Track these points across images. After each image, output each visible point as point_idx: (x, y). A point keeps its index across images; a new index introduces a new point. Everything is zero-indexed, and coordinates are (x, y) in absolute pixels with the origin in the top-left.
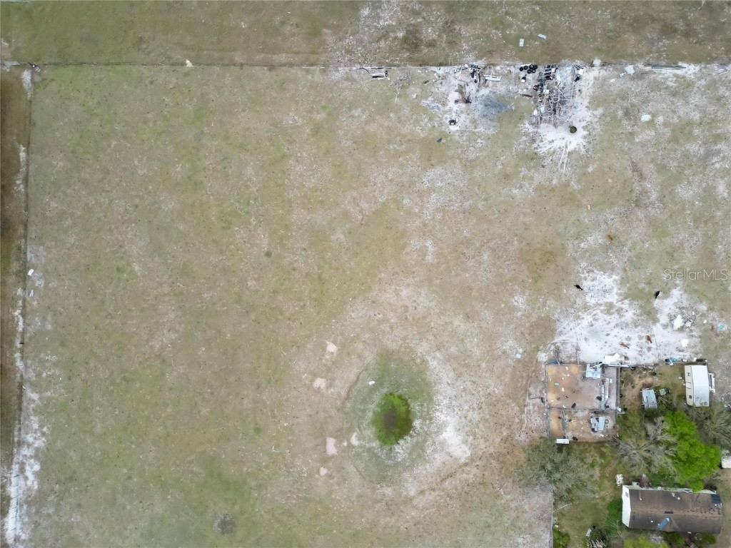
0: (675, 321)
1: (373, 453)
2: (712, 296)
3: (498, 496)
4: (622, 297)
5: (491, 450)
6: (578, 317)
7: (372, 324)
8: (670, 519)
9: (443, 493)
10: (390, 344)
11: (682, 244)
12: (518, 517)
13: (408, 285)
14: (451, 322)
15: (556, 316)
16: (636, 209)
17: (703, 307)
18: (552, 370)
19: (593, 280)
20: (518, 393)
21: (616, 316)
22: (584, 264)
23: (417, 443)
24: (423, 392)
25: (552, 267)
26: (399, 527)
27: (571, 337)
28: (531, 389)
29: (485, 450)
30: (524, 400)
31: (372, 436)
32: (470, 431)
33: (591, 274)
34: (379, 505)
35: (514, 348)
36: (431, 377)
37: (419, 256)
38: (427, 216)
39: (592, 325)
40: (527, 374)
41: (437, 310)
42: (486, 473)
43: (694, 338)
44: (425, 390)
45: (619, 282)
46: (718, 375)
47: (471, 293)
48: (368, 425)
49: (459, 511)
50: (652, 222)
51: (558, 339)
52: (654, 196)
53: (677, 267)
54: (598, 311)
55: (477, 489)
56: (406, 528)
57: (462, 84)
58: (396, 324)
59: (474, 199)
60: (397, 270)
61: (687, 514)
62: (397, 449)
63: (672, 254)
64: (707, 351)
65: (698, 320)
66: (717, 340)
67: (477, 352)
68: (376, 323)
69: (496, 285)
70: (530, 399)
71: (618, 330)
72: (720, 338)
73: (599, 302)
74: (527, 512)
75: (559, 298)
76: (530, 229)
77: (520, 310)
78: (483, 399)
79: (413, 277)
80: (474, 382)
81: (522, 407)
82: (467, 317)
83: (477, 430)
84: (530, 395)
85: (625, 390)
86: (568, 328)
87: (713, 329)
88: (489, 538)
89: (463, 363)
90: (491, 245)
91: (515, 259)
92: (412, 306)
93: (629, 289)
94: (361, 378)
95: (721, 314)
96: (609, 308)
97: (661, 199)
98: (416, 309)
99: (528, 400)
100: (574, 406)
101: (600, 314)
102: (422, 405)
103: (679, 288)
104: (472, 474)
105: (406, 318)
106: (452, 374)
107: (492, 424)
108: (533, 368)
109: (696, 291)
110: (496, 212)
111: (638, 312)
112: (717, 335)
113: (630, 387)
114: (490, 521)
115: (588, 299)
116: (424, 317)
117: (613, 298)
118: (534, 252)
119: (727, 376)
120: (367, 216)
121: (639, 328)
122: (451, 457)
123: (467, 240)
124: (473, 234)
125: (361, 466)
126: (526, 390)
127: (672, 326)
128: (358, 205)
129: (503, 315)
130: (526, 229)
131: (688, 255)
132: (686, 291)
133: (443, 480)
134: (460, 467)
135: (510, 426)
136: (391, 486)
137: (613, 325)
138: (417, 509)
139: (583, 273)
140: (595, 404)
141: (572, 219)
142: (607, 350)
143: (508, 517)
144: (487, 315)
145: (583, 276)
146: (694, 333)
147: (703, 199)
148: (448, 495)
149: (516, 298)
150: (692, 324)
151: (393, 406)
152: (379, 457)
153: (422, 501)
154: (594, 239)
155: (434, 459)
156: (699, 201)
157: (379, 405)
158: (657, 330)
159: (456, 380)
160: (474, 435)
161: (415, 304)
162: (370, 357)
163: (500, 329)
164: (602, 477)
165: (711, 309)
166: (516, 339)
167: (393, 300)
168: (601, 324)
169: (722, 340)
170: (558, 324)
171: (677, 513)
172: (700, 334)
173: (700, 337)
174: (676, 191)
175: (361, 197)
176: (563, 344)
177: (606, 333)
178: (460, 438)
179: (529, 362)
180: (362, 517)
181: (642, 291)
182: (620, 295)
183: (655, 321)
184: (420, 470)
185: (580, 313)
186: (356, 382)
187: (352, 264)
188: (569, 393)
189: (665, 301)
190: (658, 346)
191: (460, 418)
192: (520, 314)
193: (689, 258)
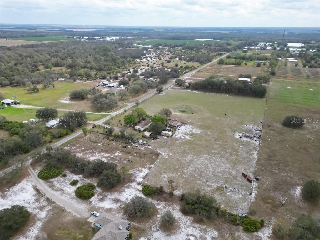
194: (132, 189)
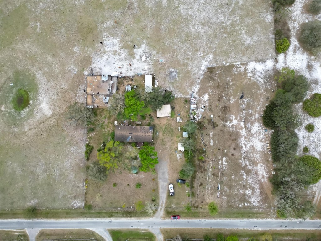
0: (142, 58)
1: (11, 114)
2: (159, 48)
3: (63, 131)
4: (120, 48)
5: (62, 112)
6: (102, 56)
7: (11, 59)
8: (131, 136)
9: (39, 130)
10: (19, 67)
11: (147, 26)
12: (72, 139)
13: (28, 42)
14: (46, 58)
15: (92, 56)
16: (128, 11)
17: (154, 52)
18: (89, 78)
19: (109, 40)
20: (74, 88)
21: (118, 56)
22: (105, 34)
23: (31, 110)
24: (34, 88)
25: (91, 35)
26: (20, 144)
27: (99, 64)
28: (80, 87)
29: (59, 112)
30: (77, 91)
31: (11, 107)
32: (52, 104)
33: (108, 38)
34: (11, 135)
35: (74, 69)
36: (37, 82)
37: (34, 29)
38: (38, 12)
39: (107, 60)
40: (79, 80)
41: (40, 53)
42: (59, 121)
43: (150, 65)
44: (35, 88)
45: (119, 41)
46: (160, 81)
47: (56, 46)
48: (10, 103)
49: (46, 137)
50: (134, 16)
51: (93, 66)
52: (136, 5)
53: (144, 35)
54: (110, 54)
55: (55, 128)
56: (23, 145)
58: (22, 58)
59: (58, 5)
60: (24, 35)
61: (138, 134)
62: (22, 112)
63: (142, 30)
64: (155, 70)
65: (152, 58)
66: (160, 66)
67: (57, 71)
68: (13, 58)
69: (67, 42)
70: (79, 90)
71: (118, 62)
72: (161, 65)
73: (111, 50)
74: (76, 137)
75: (94, 48)
76: (82, 19)
77: (77, 53)
78: (59, 91)
79: (31, 39)
80: (55, 83)
81: (76, 94)
82: (54, 56)
83: (56, 104)
84: (79, 89)
85: (120, 87)
86: (97, 61)
87: (158, 61)
88: (59, 148)
89: (50, 75)
90: (65, 25)
91: (75, 31)
92: (29, 51)
93: (124, 44)
94: (6, 82)
95: (162, 55)
96: (115, 52)
97: (138, 7)
98: (31, 52)
99: (78, 91)
100: (98, 93)
101: (111, 55)
102: (34, 94)
103: (145, 44)
104: (52, 122)
105: (27, 56)
106: (46, 80)
107: (62, 101)
108: (81, 78)
109: (151, 45)
110: (68, 11)
111: (127, 54)
112: (160, 64)
113: (122, 85)
114: (60, 141)
115: (106, 48)
116: (34, 56)
117: (117, 48)
118: (84, 28)
119: (163, 81)
120: (11, 12)
121: (127, 61)
122: (44, 114)
123: (55, 23)
124: (58, 20)
125: (5, 119)
126: (78, 87)
127: (141, 60)
128: (7, 7)
129: (69, 55)
130: (80, 18)
131: (149, 30)
132: (147, 45)
133: (40, 124)
134: (47, 119)
135: (70, 102)
136: (17, 127)
137: (116, 59)
138: (28, 136)
139: (105, 38)
140: (107, 92)
141: (101, 15)
142: (113, 70)
143: (67, 140)
144: (63, 55)
145: (104, 39)
146: (150, 63)
147: (156, 7)
148: (42, 130)
149: (75, 48)
150: (150, 59)
151: (22, 95)
152: (14, 115)
153: (30, 133)
154: (110, 23)
155: (37, 116)
156: (155, 7)
157: (15, 94)
158: (135, 61)
159: (48, 83)
160: (54, 105)
161: (31, 50)
162: (10, 73)
163: (68, 61)
164: (108, 123)
165: (158, 53)
166: (74, 65)
167: (21, 48)
168: (111, 59)
169: (162, 66)
170: (93, 59)
171: (134, 134)
172: (153, 63)
173: (153, 65)
174: (145, 3)
175: (9, 4)
176: (94, 67)
177: (113, 63)
178: (48, 107)
179: (80, 75)
180: (4, 140)
181: (129, 45)
182: (120, 47)
183: (134, 58)
184: (30, 121)
185: (103, 55)
186: (4, 84)
187: (3, 33)
188: (96, 88)
189: (138, 49)
190: (135, 69)
191: (49, 98)
192: (77, 55)
193: (149, 32)
194: (288, 63)
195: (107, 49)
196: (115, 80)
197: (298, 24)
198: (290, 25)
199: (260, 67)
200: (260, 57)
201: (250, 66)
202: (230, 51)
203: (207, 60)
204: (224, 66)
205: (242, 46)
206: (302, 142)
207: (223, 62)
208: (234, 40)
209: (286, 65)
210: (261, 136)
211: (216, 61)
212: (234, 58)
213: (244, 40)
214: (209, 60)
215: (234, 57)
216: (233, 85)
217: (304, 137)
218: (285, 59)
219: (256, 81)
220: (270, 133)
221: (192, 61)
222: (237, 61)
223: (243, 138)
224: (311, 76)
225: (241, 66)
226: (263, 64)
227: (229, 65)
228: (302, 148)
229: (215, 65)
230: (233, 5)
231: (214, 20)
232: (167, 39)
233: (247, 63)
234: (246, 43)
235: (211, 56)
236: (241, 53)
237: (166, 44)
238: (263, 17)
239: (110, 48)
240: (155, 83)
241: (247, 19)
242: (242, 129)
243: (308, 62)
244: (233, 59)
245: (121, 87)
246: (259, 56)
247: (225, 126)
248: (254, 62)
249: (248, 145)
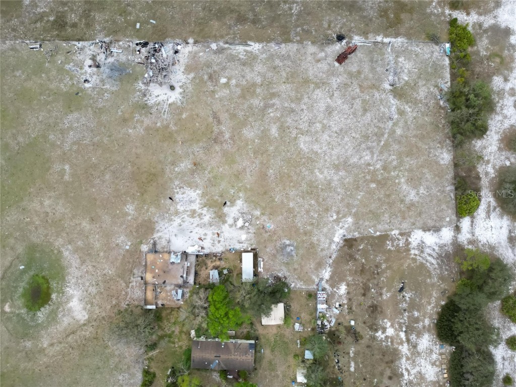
0: (238, 222)
1: (21, 317)
2: (264, 205)
3: (106, 347)
4: (202, 206)
5: (104, 314)
6: (171, 220)
7: (21, 226)
8: (219, 361)
9: (67, 345)
10: (35, 239)
11: (245, 169)
12: (120, 361)
13: (50, 197)
14: (80, 224)
15: (156, 219)
16: (214, 144)
17: (257, 213)
18: (151, 257)
19: (183, 194)
20: (125, 273)
21: (198, 219)
22: (177, 183)
23: (53, 310)
24: (59, 274)
25: (155, 184)
26: (34, 370)
27: (165, 233)
28: (135, 271)
29: (99, 314)
30: (130, 279)
31: (21, 305)
32: (88, 301)
33: (182, 190)
34: (20, 354)
35: (125, 242)
36: (65, 263)
37: (59, 176)
38: (67, 147)
39: (180, 225)
40: (133, 260)
41: (70, 215)
42: (99, 331)
43: (250, 234)
44: (60, 273)
45: (201, 195)
46: (266, 260)
47: (95, 203)
48: (19, 297)
49: (78, 358)
50: (225, 154)
51: (156, 236)
52: (227, 136)
53: (241, 185)
54: (186, 216)
55: (92, 342)
56: (40, 370)
57: (94, 54)
58: (40, 225)
59: (101, 136)
60: (43, 186)
61: (230, 357)
62: (39, 314)
63: (238, 176)
64: (259, 243)
65: (253, 222)
66: (266, 235)
67: (97, 245)
68: (25, 224)
69: (114, 197)
70: (133, 277)
71: (198, 228)
72: (268, 234)
73: (186, 209)
74: (127, 358)
75: (158, 206)
76: (139, 158)
77: (130, 215)
78: (100, 278)
79: (55, 192)
80: (94, 266)
81: (128, 284)
82: (92, 220)
83: (94, 300)
84: (134, 275)
85: (201, 270)
86: (163, 228)
87: (263, 227)
88: (98, 376)
89: (86, 253)
90: (112, 168)
91: (128, 179)
92: (52, 212)
93: (208, 200)
94: (13, 264)
95: (269, 218)
96: (193, 213)
97: (231, 138)
98: (54, 214)
99: (132, 279)
100: (164, 282)
101: (186, 217)
102: (58, 283)
103: (241, 199)
104: (88, 332)
105: (47, 221)
106: (78, 261)
107: (105, 296)
108: (137, 256)
109: (253, 202)
110: (116, 145)
111: (213, 216)
112: (266, 232)
113: (204, 268)
114: (100, 364)
115: (178, 207)
116: (60, 220)
117: (196, 206)
118: (142, 174)
119: (272, 260)
120: (22, 147)
121: (213, 227)
122: (74, 319)
123: (95, 165)
124: (99, 160)
125: (10, 327)
126: (131, 271)
127: (236, 225)
128: (16, 139)
129: (118, 218)
130: (137, 158)
131: (249, 176)
132: (246, 201)
133: (68, 336)
134: (80, 327)
135: (118, 297)
136: (31, 340)
137: (195, 225)
138: (48, 356)
139: (176, 189)
140: (179, 280)
141: (170, 151)
142: (190, 242)
143: (112, 362)
144: (107, 219)
145: (176, 191)
146: (250, 231)
147: (261, 138)
148: (71, 347)
149: (128, 206)
150: (250, 224)
151: (38, 284)
152: (25, 320)
153: (51, 351)
154: (185, 165)
155: (63, 321)
156: (258, 139)
157: (28, 283)
158: (226, 228)
159: (82, 265)
160: (92, 304)
161: (54, 211)
162: (20, 249)
163: (116, 228)
164: (181, 332)
165: (263, 214)
166: (126, 236)
167: (38, 207)
168: (187, 224)
169: (270, 235)
170: (156, 224)
171: (223, 357)
172: (254, 231)
173: (254, 233)
174: (243, 132)
175: (19, 133)
176: (159, 239)
177: (190, 231)
178: (81, 306)
179: (135, 252)
180: (8, 363)
181: (216, 201)
182: (201, 204)
183: (224, 222)
184: (52, 329)
185: (173, 217)
186: (10, 267)
187: (9, 182)
188: (162, 273)
189: (232, 208)
190: (225, 240)
191: (83, 291)
192: (130, 218)
193: (249, 179)
195: (180, 208)
196: (193, 259)
197: (494, 168)
198: (481, 169)
199: (430, 239)
200: (431, 223)
201: (415, 237)
202: (380, 212)
203: (344, 226)
204: (372, 237)
205: (401, 204)
206: (502, 366)
207: (370, 230)
208: (388, 193)
209: (473, 235)
210: (434, 356)
211: (358, 228)
212: (387, 224)
213: (405, 193)
214: (346, 226)
215: (389, 221)
216: (387, 268)
217: (504, 359)
218: (472, 226)
219: (424, 262)
220: (448, 351)
221: (319, 227)
222: (393, 228)
223: (404, 359)
224: (515, 255)
225: (400, 237)
226: (435, 235)
227: (380, 236)
228: (501, 377)
229: (356, 235)
230: (386, 136)
231: (355, 160)
232: (277, 192)
233: (409, 232)
234: (407, 199)
235: (350, 220)
236: (399, 215)
237: (276, 200)
238: (435, 155)
239: (185, 207)
240: (259, 263)
241: (408, 159)
242: (402, 343)
243: (510, 232)
244: (387, 226)
245: (203, 271)
246: (429, 221)
247: (374, 338)
248: (421, 230)
249: (413, 372)
